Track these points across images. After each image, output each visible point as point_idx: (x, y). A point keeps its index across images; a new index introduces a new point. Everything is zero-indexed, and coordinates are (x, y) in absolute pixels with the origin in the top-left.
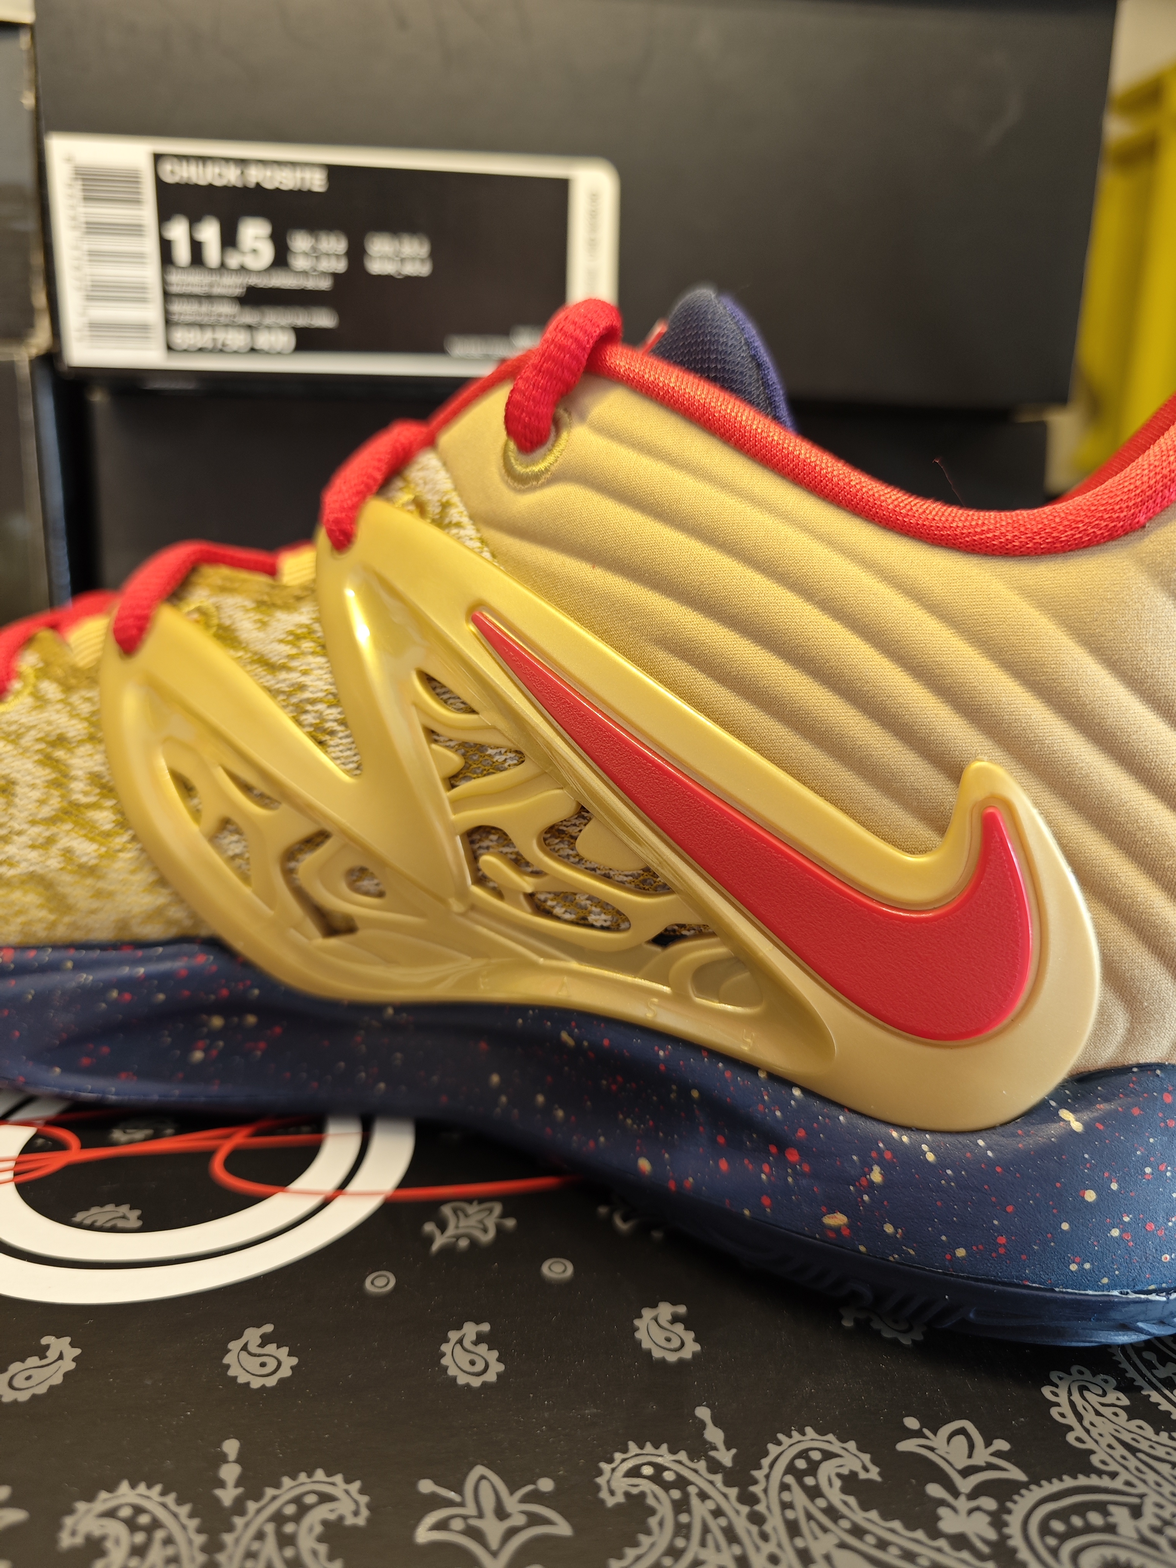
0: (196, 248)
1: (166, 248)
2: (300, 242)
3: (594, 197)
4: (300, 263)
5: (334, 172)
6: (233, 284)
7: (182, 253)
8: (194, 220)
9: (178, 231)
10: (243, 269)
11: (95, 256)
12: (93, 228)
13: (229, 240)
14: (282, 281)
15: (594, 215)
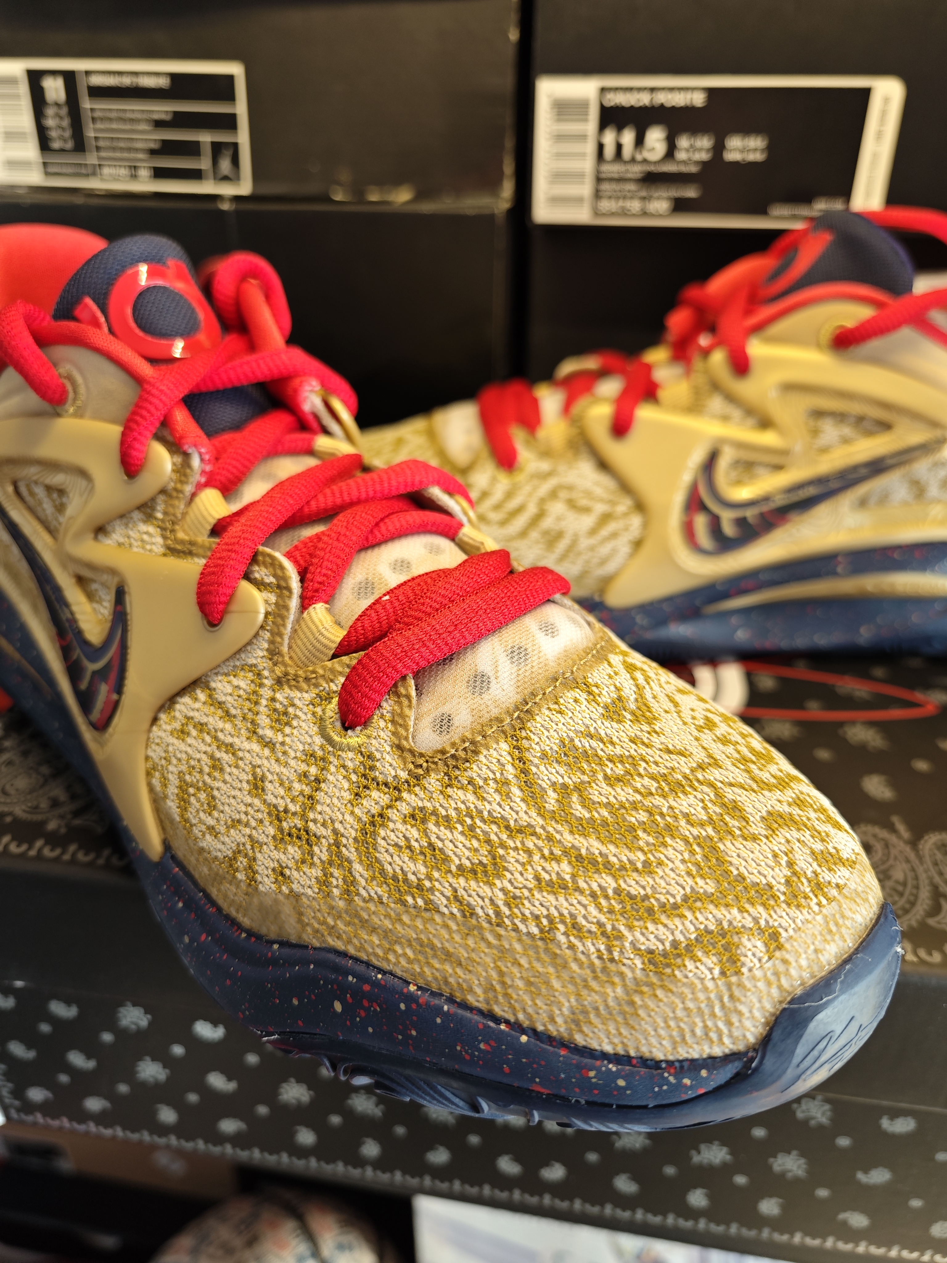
0: (619, 147)
1: (601, 147)
2: (683, 142)
3: (886, 100)
4: (681, 155)
5: (711, 92)
6: (636, 170)
7: (609, 151)
8: (620, 129)
9: (609, 138)
10: (645, 161)
11: (559, 155)
12: (560, 138)
13: (640, 141)
14: (670, 168)
15: (884, 114)
